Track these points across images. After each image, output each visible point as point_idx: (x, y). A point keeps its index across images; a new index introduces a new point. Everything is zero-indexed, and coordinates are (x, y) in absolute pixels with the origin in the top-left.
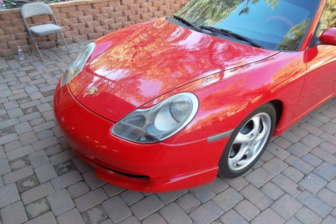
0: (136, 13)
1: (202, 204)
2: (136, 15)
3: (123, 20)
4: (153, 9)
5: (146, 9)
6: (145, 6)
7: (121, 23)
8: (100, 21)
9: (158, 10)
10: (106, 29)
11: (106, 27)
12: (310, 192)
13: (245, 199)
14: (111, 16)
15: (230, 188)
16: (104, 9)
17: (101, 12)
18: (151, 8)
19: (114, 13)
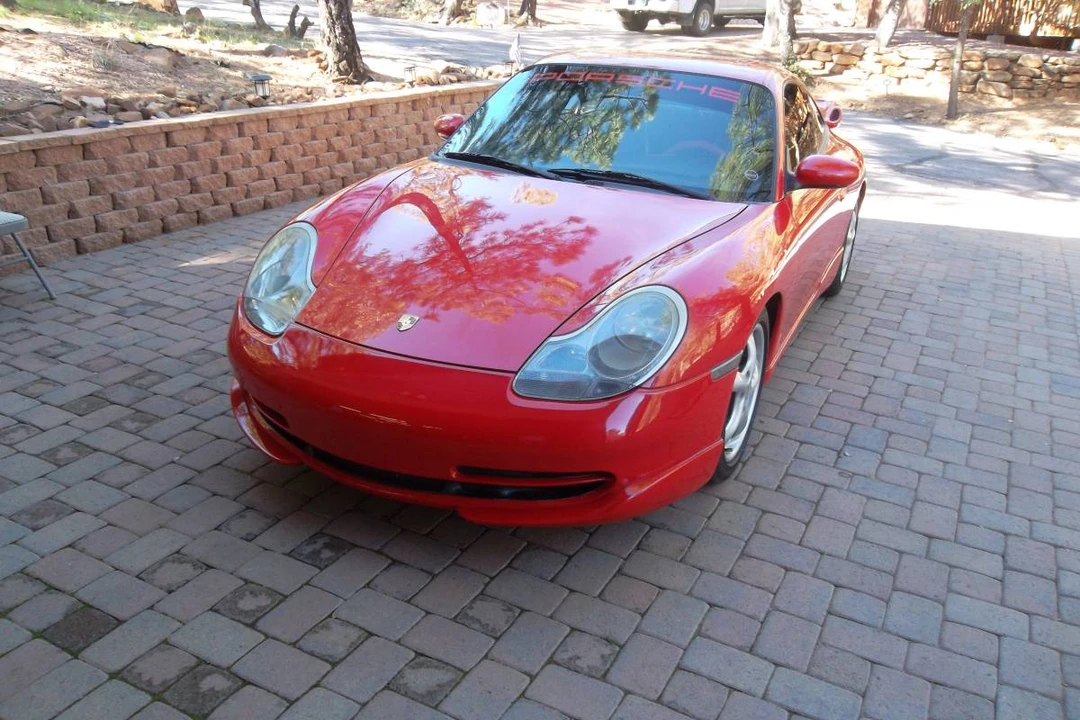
0: (215, 169)
1: (693, 540)
2: (213, 175)
3: (177, 190)
4: (258, 156)
5: (240, 156)
6: (236, 149)
7: (171, 200)
8: (112, 195)
9: (271, 160)
10: (132, 220)
11: (130, 213)
12: (865, 476)
13: (764, 512)
14: (144, 181)
15: (725, 503)
16: (122, 159)
17: (112, 169)
18: (253, 154)
19: (151, 170)
